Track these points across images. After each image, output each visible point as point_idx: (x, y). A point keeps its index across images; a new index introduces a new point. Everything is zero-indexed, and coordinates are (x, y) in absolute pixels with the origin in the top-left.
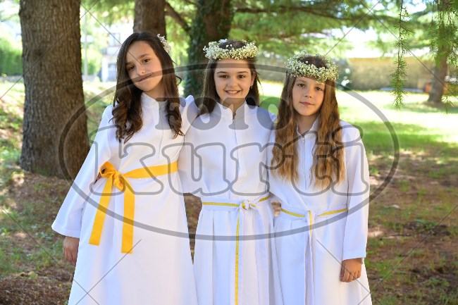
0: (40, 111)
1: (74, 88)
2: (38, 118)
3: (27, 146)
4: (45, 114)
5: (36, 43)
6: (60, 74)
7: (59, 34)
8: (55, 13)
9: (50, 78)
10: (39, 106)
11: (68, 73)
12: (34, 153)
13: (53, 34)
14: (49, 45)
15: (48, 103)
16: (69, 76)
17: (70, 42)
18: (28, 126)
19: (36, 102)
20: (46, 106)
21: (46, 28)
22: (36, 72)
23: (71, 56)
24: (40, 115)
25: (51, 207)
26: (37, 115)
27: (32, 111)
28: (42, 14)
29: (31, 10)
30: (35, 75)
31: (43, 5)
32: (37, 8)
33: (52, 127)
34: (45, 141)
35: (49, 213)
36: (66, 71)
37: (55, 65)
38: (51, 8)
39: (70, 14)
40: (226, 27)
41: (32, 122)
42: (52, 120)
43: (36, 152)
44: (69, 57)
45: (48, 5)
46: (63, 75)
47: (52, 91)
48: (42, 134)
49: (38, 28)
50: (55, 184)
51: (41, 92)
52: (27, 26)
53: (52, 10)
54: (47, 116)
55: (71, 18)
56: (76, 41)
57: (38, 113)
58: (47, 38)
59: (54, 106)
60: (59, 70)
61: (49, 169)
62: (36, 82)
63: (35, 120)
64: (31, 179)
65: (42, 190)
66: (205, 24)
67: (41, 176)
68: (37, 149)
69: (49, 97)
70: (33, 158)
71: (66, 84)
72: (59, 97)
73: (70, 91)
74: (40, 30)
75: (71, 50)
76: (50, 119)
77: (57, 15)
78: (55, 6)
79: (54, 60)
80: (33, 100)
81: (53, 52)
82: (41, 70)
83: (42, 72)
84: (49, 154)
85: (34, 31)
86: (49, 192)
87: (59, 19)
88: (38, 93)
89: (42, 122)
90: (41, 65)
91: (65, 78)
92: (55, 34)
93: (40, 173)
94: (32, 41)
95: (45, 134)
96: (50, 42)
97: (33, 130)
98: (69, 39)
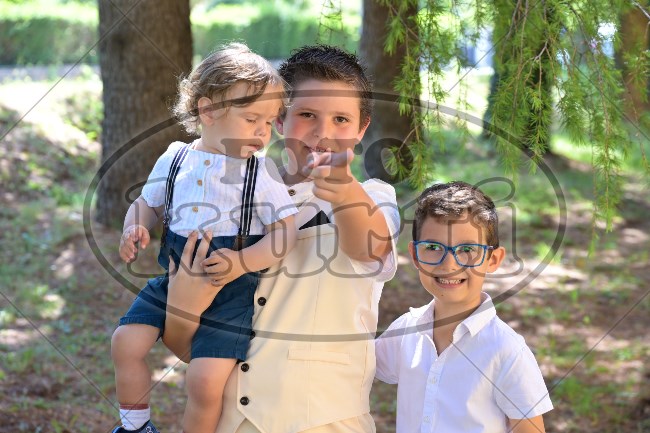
0: (119, 130)
6: (152, 72)
7: (150, 8)
9: (136, 79)
10: (118, 122)
11: (164, 71)
12: (111, 197)
14: (133, 28)
17: (169, 20)
18: (104, 154)
20: (128, 123)
22: (115, 69)
23: (169, 43)
27: (109, 131)
30: (113, 75)
37: (143, 58)
43: (114, 196)
46: (156, 74)
47: (138, 100)
51: (122, 102)
57: (117, 134)
59: (140, 122)
60: (151, 66)
63: (112, 144)
68: (116, 191)
69: (134, 109)
71: (161, 87)
72: (148, 109)
74: (121, 3)
75: (170, 34)
79: (142, 51)
81: (140, 39)
82: (121, 67)
83: (124, 70)
88: (118, 102)
91: (159, 78)
96: (135, 22)
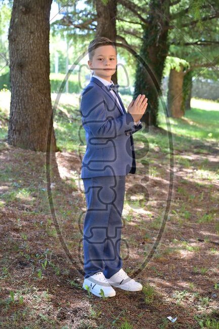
0: (20, 104)
1: (44, 89)
2: (19, 109)
3: (11, 128)
4: (23, 107)
5: (19, 58)
6: (35, 80)
7: (35, 51)
8: (32, 38)
9: (27, 82)
10: (19, 101)
11: (40, 79)
12: (16, 133)
13: (30, 52)
14: (27, 60)
15: (25, 99)
16: (41, 81)
17: (42, 57)
18: (12, 115)
19: (17, 98)
20: (24, 101)
21: (26, 48)
22: (19, 78)
23: (42, 67)
24: (20, 107)
25: (23, 168)
26: (18, 107)
27: (15, 105)
28: (23, 38)
29: (16, 36)
30: (18, 80)
31: (24, 32)
32: (19, 34)
33: (28, 116)
34: (23, 125)
35: (22, 172)
36: (38, 78)
37: (31, 74)
38: (29, 34)
39: (42, 38)
40: (163, 55)
41: (15, 112)
42: (28, 111)
43: (17, 133)
44: (41, 68)
45: (27, 32)
46: (36, 80)
47: (29, 91)
48: (21, 120)
49: (20, 48)
50: (29, 154)
51: (21, 92)
52: (13, 46)
53: (30, 35)
54: (25, 108)
55: (43, 41)
56: (46, 57)
57: (19, 106)
58: (26, 55)
59: (30, 101)
60: (34, 77)
61: (26, 144)
62: (18, 85)
63: (17, 110)
64: (13, 150)
65: (19, 157)
66: (148, 53)
67: (20, 148)
68: (18, 131)
70: (15, 137)
71: (38, 86)
72: (33, 95)
73: (41, 91)
74: (22, 50)
75: (42, 63)
76: (27, 110)
77: (33, 39)
78: (32, 33)
79: (31, 70)
80: (16, 97)
81: (30, 65)
82: (22, 76)
83: (22, 78)
84: (26, 134)
85: (18, 50)
86: (24, 159)
87: (34, 42)
88: (20, 92)
89: (22, 112)
90: (22, 73)
91: (37, 82)
92: (31, 51)
93: (19, 147)
94: (16, 57)
95: (23, 120)
96: (28, 57)
97: (15, 118)
98: (41, 56)
